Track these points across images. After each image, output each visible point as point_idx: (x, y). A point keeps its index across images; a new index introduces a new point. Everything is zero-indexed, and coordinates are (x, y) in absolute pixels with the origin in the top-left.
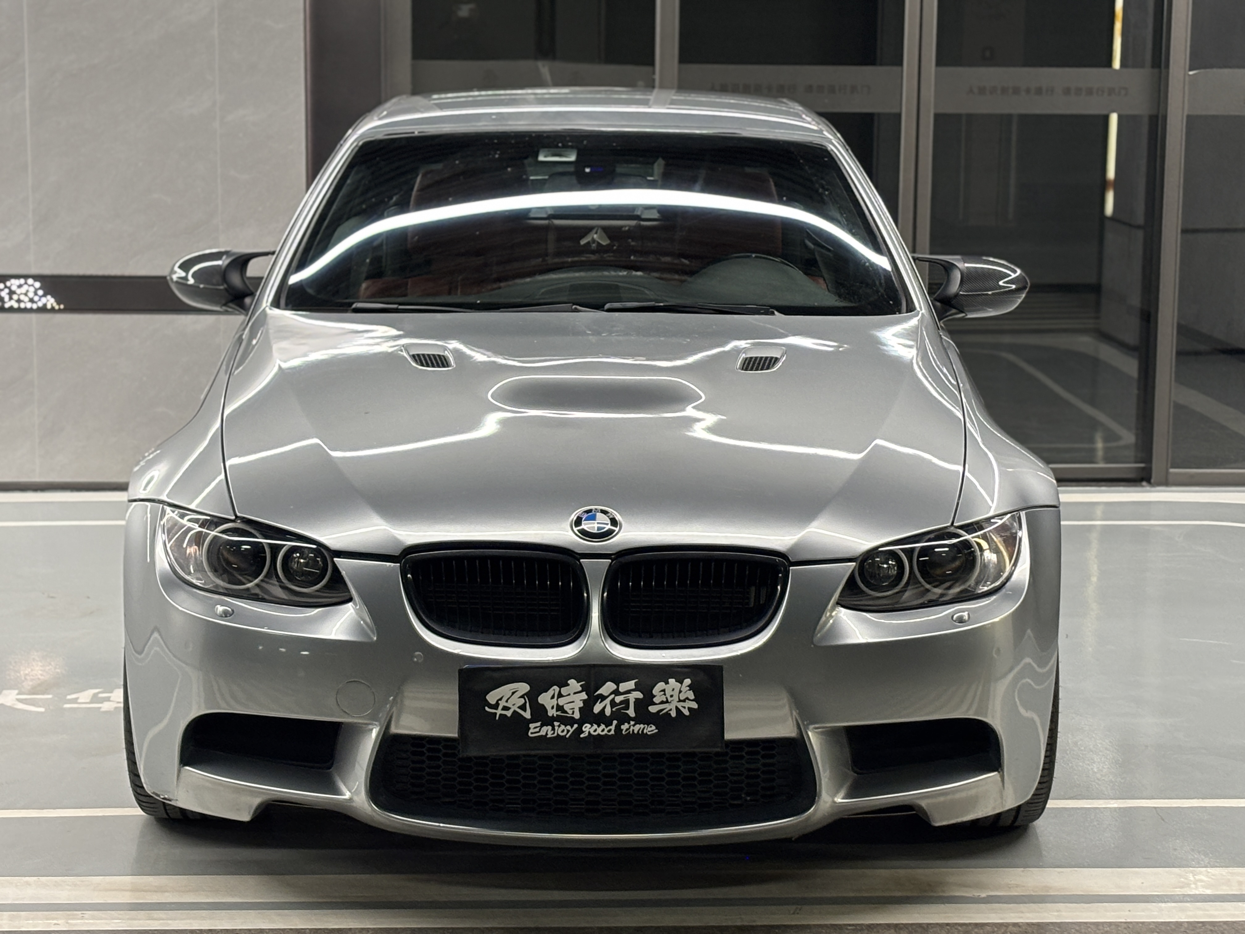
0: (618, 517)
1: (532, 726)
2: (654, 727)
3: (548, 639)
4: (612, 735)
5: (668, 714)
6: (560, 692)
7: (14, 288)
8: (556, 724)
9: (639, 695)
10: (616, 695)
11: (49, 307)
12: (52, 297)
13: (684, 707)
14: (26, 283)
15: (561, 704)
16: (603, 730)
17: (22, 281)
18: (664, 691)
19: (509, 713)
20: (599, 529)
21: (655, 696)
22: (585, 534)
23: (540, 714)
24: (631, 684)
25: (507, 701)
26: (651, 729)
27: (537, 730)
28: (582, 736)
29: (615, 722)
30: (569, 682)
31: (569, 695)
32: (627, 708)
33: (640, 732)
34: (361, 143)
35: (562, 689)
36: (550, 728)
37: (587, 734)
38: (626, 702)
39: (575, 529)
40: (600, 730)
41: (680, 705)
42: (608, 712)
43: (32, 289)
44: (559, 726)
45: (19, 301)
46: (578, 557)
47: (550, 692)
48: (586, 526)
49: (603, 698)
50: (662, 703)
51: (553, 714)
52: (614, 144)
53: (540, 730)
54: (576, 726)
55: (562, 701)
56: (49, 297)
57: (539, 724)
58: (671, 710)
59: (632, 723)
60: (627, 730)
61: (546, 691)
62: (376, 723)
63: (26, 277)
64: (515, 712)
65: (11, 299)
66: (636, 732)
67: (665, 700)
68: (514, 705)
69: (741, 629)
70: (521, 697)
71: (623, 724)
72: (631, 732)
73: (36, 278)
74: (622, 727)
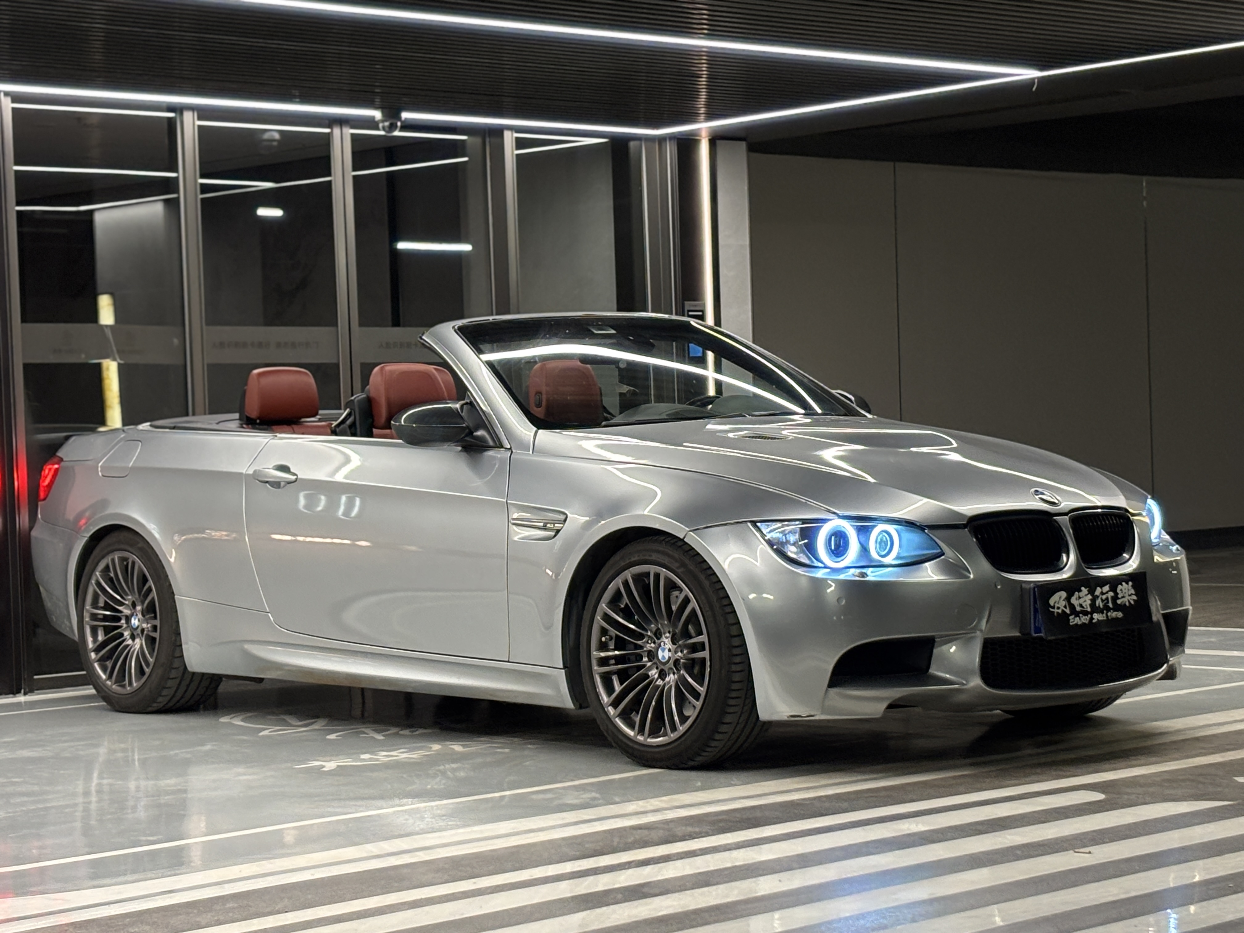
2: (1119, 613)
4: (1104, 620)
5: (1125, 605)
6: (1079, 595)
8: (1081, 615)
9: (1111, 594)
10: (1103, 595)
13: (1131, 600)
15: (1081, 603)
19: (1060, 611)
21: (1118, 594)
23: (1073, 610)
24: (1106, 588)
25: (1058, 604)
29: (1104, 612)
30: (1082, 589)
31: (1083, 597)
32: (1108, 602)
33: (1115, 617)
36: (1078, 618)
37: (1094, 621)
38: (1107, 599)
40: (1100, 617)
41: (1129, 598)
42: (1101, 605)
44: (1083, 617)
46: (1052, 516)
49: (1098, 597)
51: (1079, 610)
53: (1073, 620)
54: (1090, 616)
57: (1072, 616)
58: (1126, 602)
59: (1111, 612)
61: (1074, 595)
62: (978, 631)
64: (1062, 609)
67: (1123, 596)
68: (1061, 605)
70: (1063, 601)
72: (1110, 618)
74: (1107, 614)
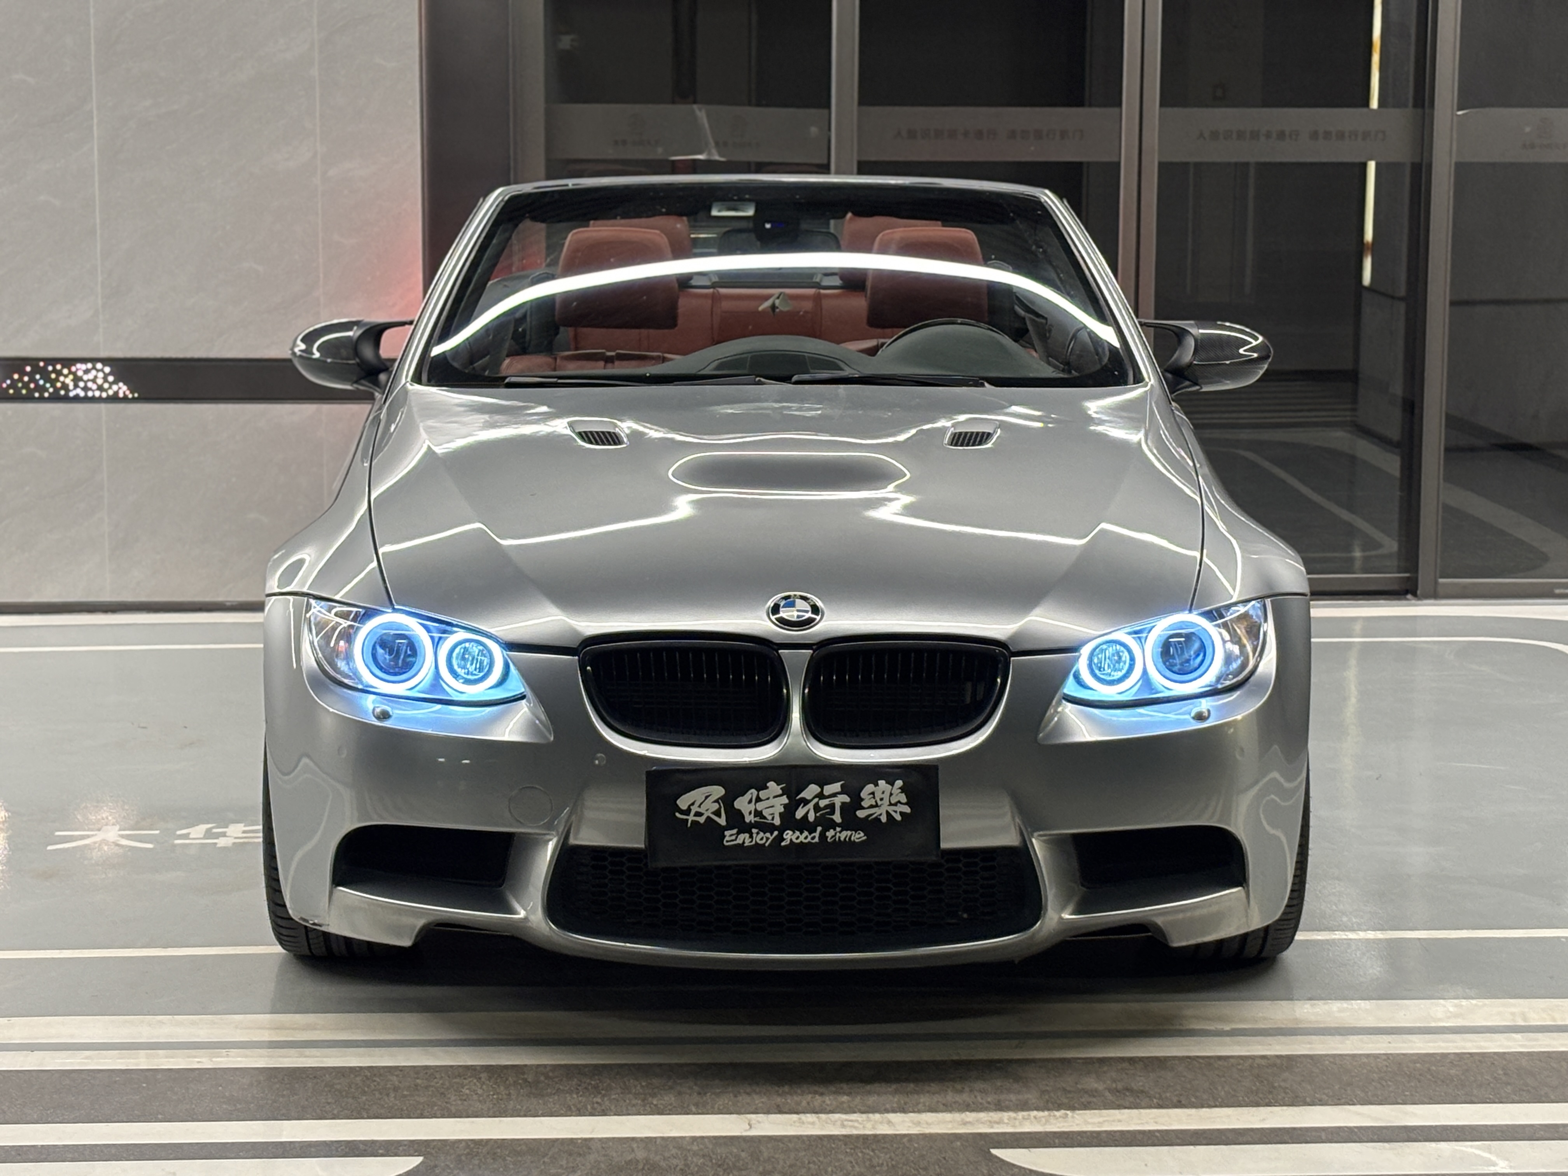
0: (820, 604)
1: (727, 833)
2: (862, 834)
3: (744, 739)
4: (816, 843)
5: (878, 820)
6: (758, 795)
7: (80, 373)
8: (754, 831)
9: (846, 798)
10: (820, 799)
11: (121, 395)
12: (125, 384)
13: (896, 812)
14: (94, 368)
15: (759, 809)
16: (806, 838)
17: (90, 366)
18: (873, 793)
19: (702, 820)
20: (798, 617)
21: (862, 800)
22: (784, 622)
23: (736, 820)
24: (836, 787)
25: (699, 806)
26: (859, 836)
27: (733, 838)
28: (783, 844)
29: (819, 829)
30: (768, 784)
31: (768, 799)
32: (833, 813)
33: (847, 839)
34: (507, 198)
35: (761, 793)
36: (747, 835)
37: (788, 842)
38: (832, 806)
39: (773, 618)
40: (803, 837)
41: (891, 809)
42: (811, 817)
43: (101, 375)
44: (758, 833)
45: (86, 389)
46: (775, 647)
47: (748, 796)
48: (784, 614)
49: (806, 802)
50: (871, 807)
51: (751, 821)
52: (798, 197)
53: (737, 838)
54: (776, 833)
55: (760, 806)
56: (121, 384)
57: (735, 831)
58: (881, 815)
59: (838, 829)
60: (832, 837)
61: (743, 795)
62: (554, 833)
63: (94, 361)
64: (708, 818)
65: (76, 386)
66: (842, 839)
67: (874, 803)
68: (707, 810)
69: (958, 725)
70: (715, 802)
71: (829, 831)
72: (837, 839)
73: (105, 361)
74: (827, 834)
